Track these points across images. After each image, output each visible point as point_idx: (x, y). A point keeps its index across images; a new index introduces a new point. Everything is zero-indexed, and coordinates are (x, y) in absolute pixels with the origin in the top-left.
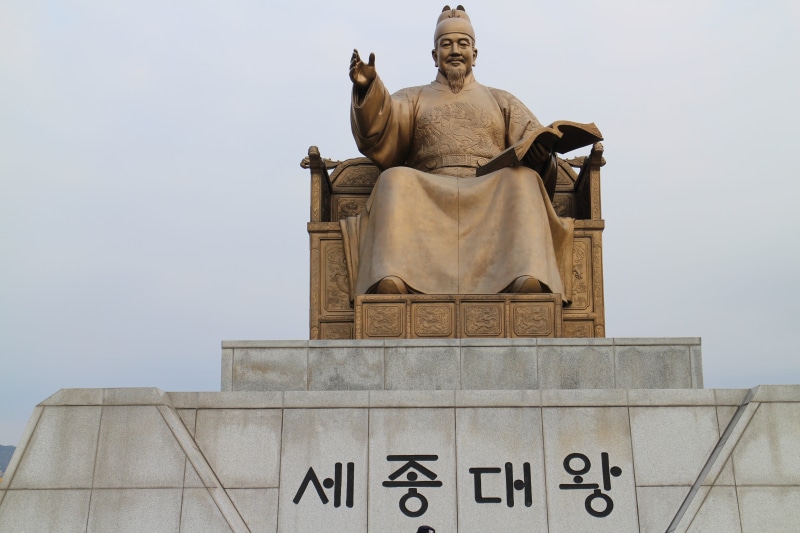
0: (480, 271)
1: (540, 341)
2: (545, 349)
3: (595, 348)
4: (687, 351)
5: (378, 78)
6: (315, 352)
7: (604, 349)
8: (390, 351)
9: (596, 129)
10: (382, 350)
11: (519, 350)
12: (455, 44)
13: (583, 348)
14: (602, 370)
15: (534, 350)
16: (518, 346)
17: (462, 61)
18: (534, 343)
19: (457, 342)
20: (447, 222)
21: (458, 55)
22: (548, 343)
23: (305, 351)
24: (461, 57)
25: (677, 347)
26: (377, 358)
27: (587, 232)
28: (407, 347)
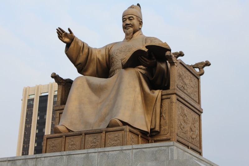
0: (103, 119)
1: (100, 150)
2: (101, 154)
3: (124, 151)
4: (167, 149)
5: (76, 38)
6: (10, 162)
7: (128, 151)
8: (38, 160)
9: (167, 45)
10: (35, 159)
11: (90, 155)
12: (128, 20)
13: (118, 152)
14: (126, 162)
15: (96, 154)
16: (90, 153)
17: (131, 27)
18: (97, 151)
19: (65, 153)
20: (94, 98)
21: (129, 24)
22: (103, 150)
23: (7, 162)
24: (130, 25)
25: (162, 148)
26: (33, 164)
27: (169, 96)
28: (45, 157)
